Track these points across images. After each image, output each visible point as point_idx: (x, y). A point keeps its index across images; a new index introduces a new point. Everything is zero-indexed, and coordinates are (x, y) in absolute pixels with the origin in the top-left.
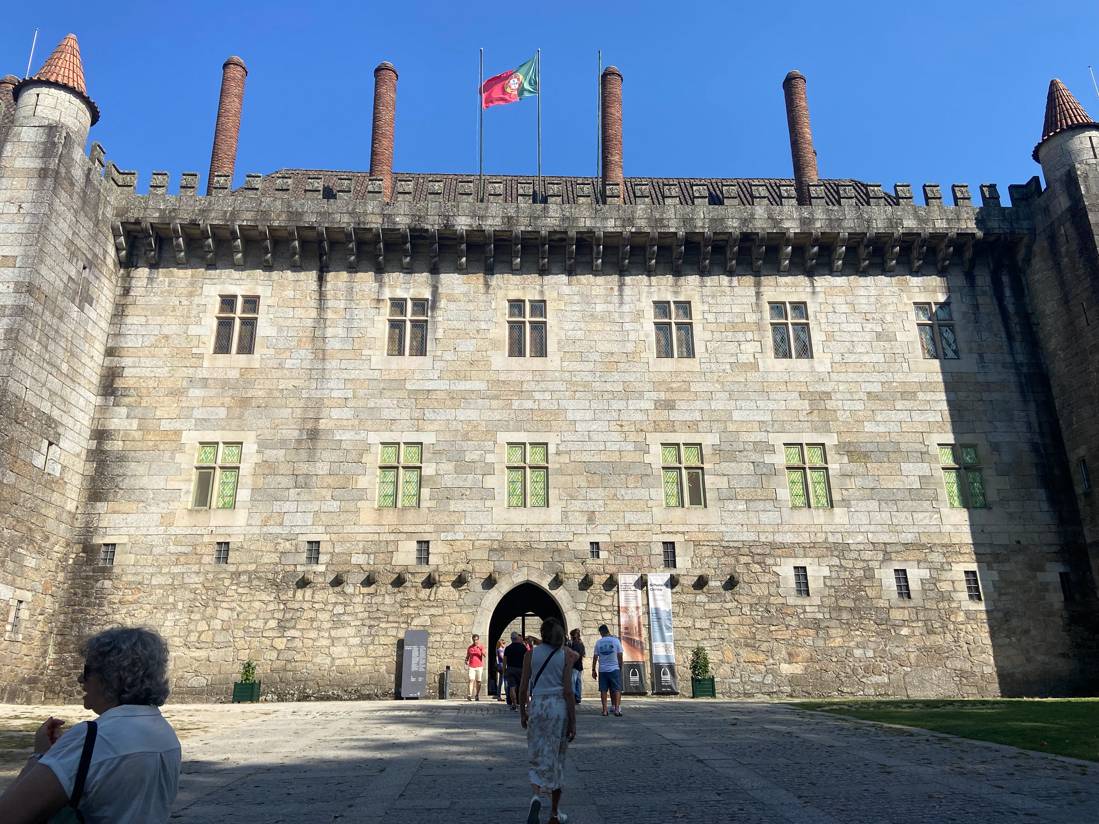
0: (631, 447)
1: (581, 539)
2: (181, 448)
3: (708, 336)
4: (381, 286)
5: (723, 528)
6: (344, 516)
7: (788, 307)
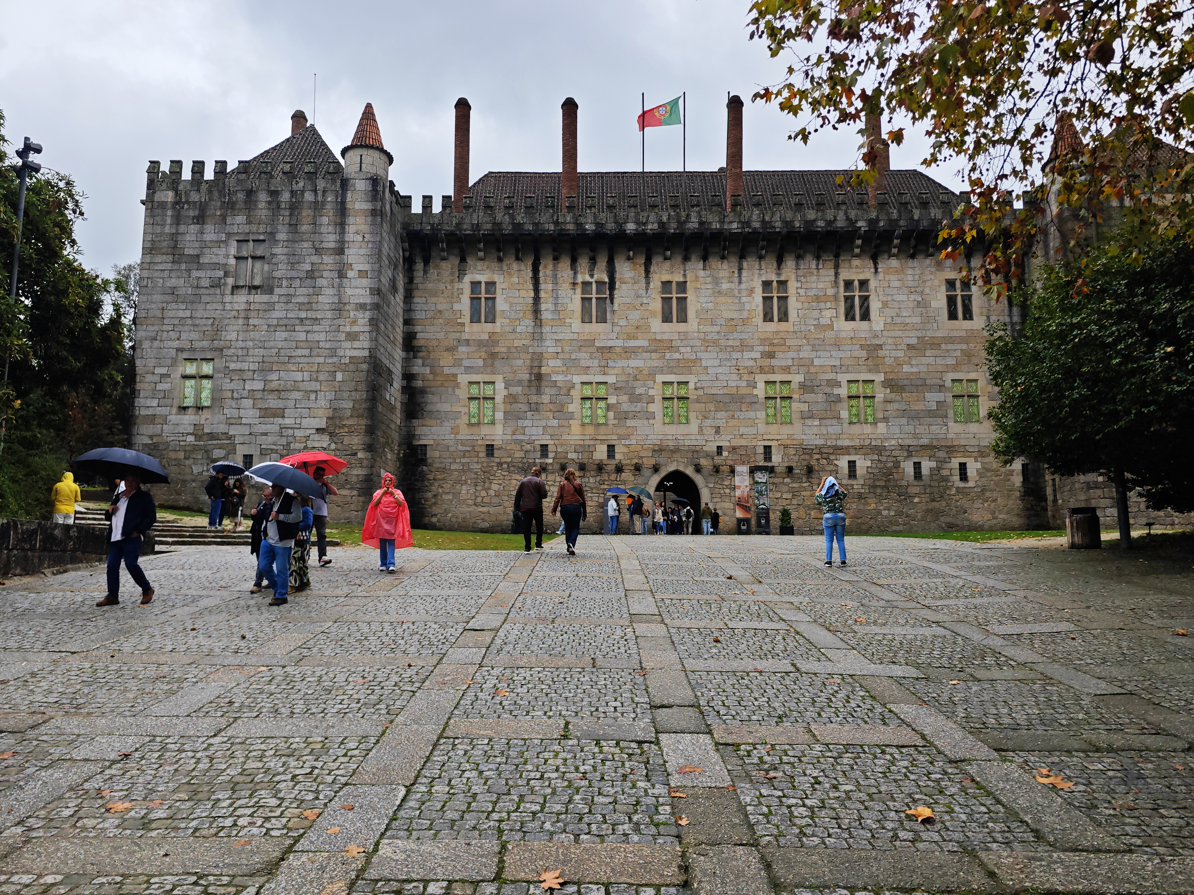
0: (744, 384)
1: (711, 444)
2: (457, 385)
3: (799, 305)
4: (575, 273)
5: (804, 437)
6: (561, 429)
7: (856, 283)
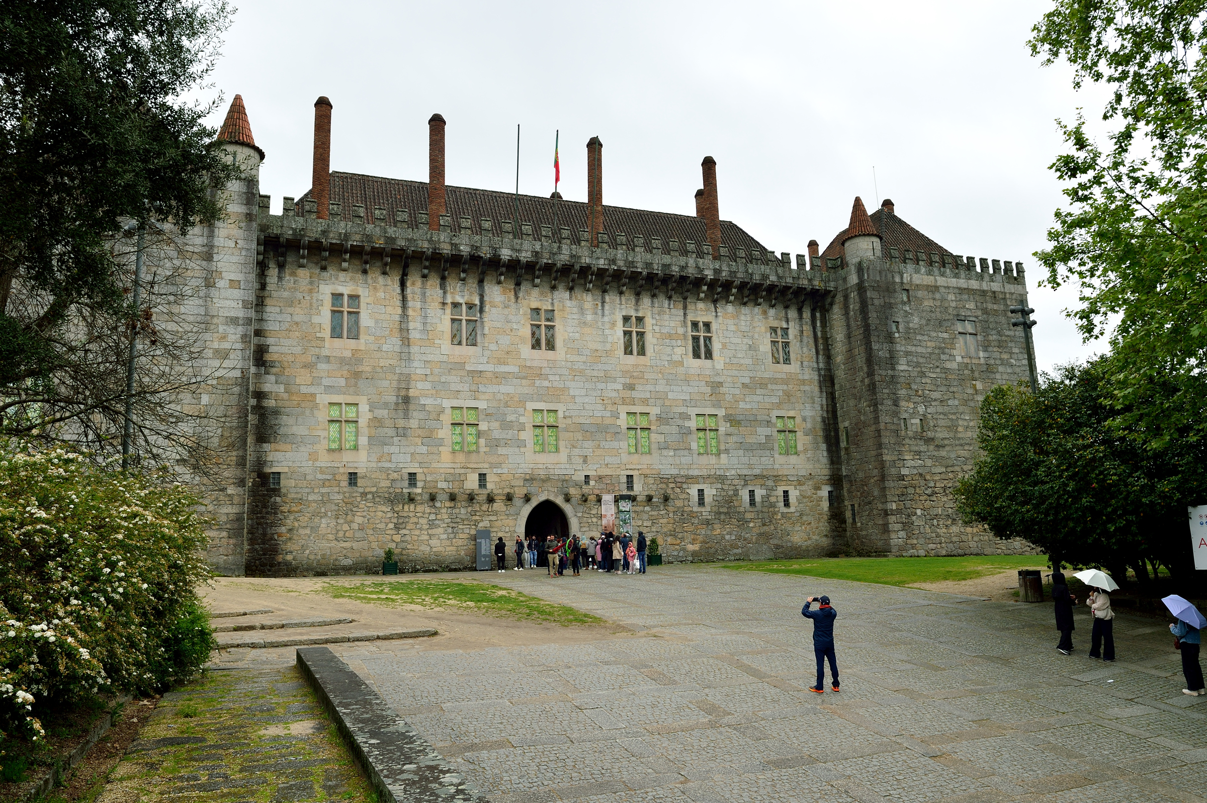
0: (609, 414)
1: (579, 473)
2: (316, 406)
3: (655, 341)
4: (445, 293)
5: (661, 467)
6: (430, 457)
7: (701, 324)
